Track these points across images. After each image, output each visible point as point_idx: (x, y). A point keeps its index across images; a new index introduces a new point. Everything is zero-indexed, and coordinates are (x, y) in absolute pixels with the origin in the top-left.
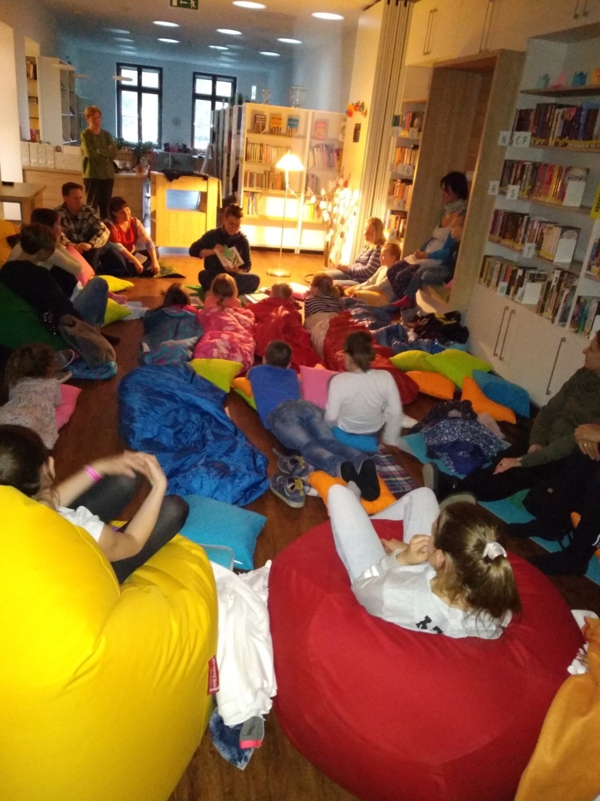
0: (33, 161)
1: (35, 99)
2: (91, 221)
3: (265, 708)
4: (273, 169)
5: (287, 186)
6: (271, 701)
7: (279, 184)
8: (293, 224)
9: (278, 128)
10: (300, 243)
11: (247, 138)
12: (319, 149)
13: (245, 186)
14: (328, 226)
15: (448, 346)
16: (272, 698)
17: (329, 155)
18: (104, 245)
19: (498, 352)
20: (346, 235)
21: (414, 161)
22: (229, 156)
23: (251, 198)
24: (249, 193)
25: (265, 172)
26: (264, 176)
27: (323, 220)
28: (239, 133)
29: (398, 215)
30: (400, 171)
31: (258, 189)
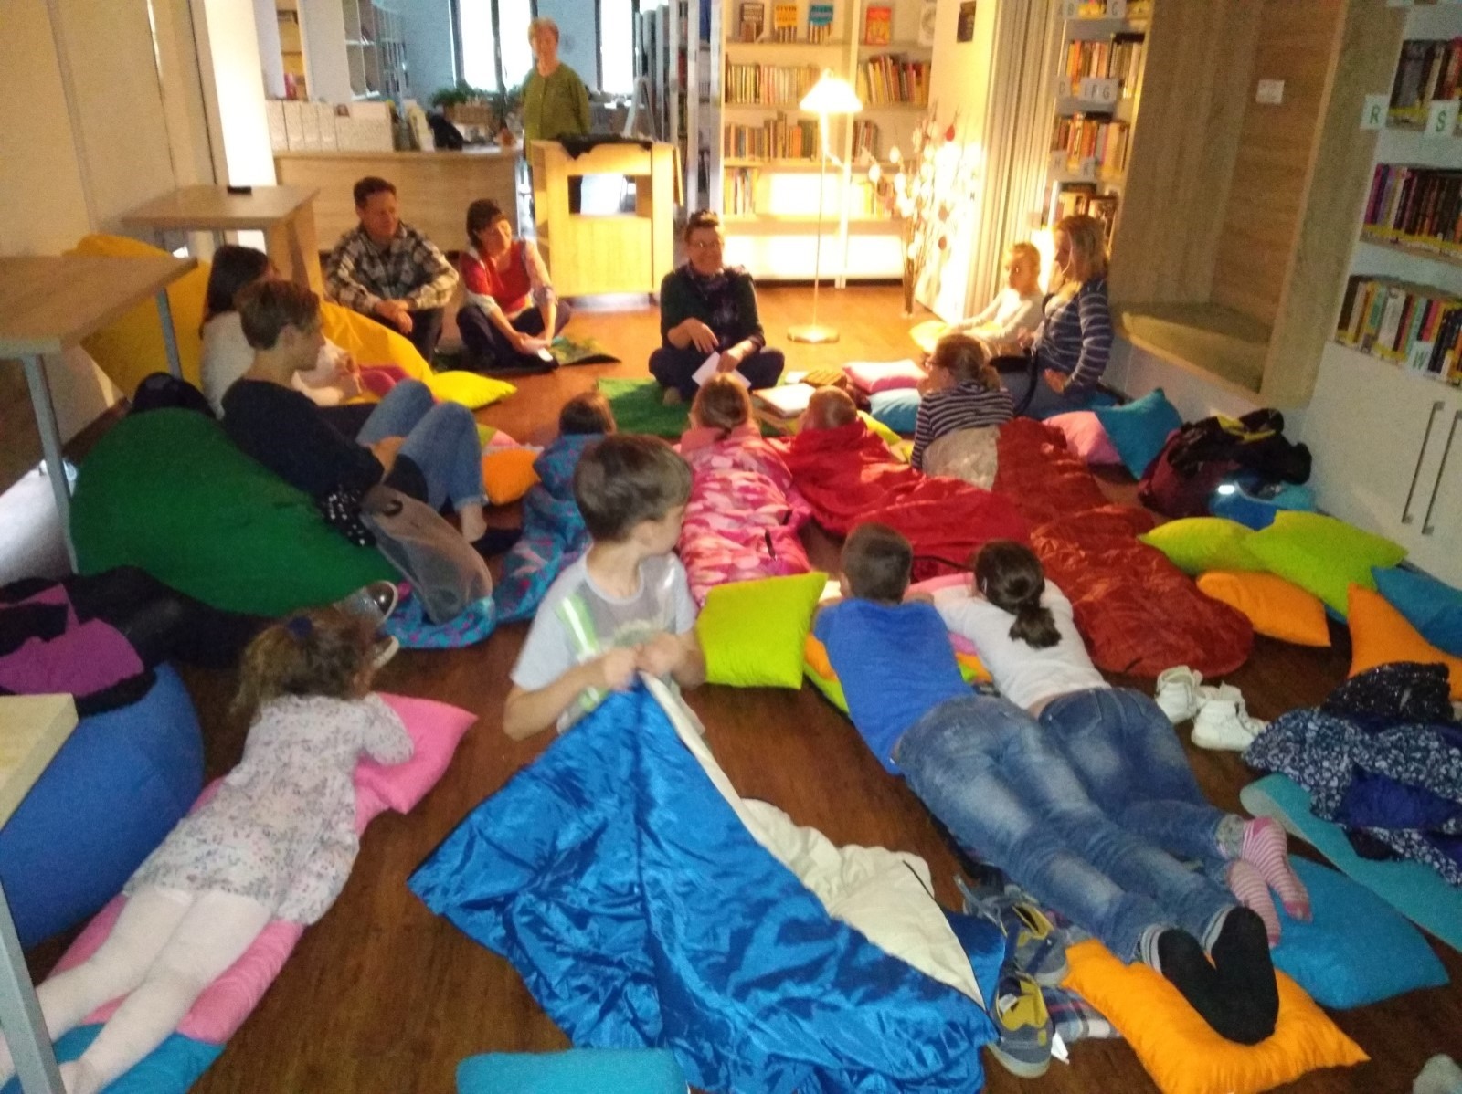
0: (294, 139)
1: (292, 17)
2: (417, 257)
4: (784, 115)
5: (822, 147)
7: (797, 144)
8: (832, 227)
9: (790, 28)
10: (846, 266)
11: (727, 56)
12: (877, 65)
13: (727, 154)
14: (902, 226)
17: (899, 78)
19: (1416, 515)
22: (683, 98)
23: (739, 179)
24: (735, 171)
25: (767, 123)
26: (766, 133)
27: (897, 212)
28: (705, 48)
29: (1080, 192)
30: (1081, 96)
31: (752, 160)
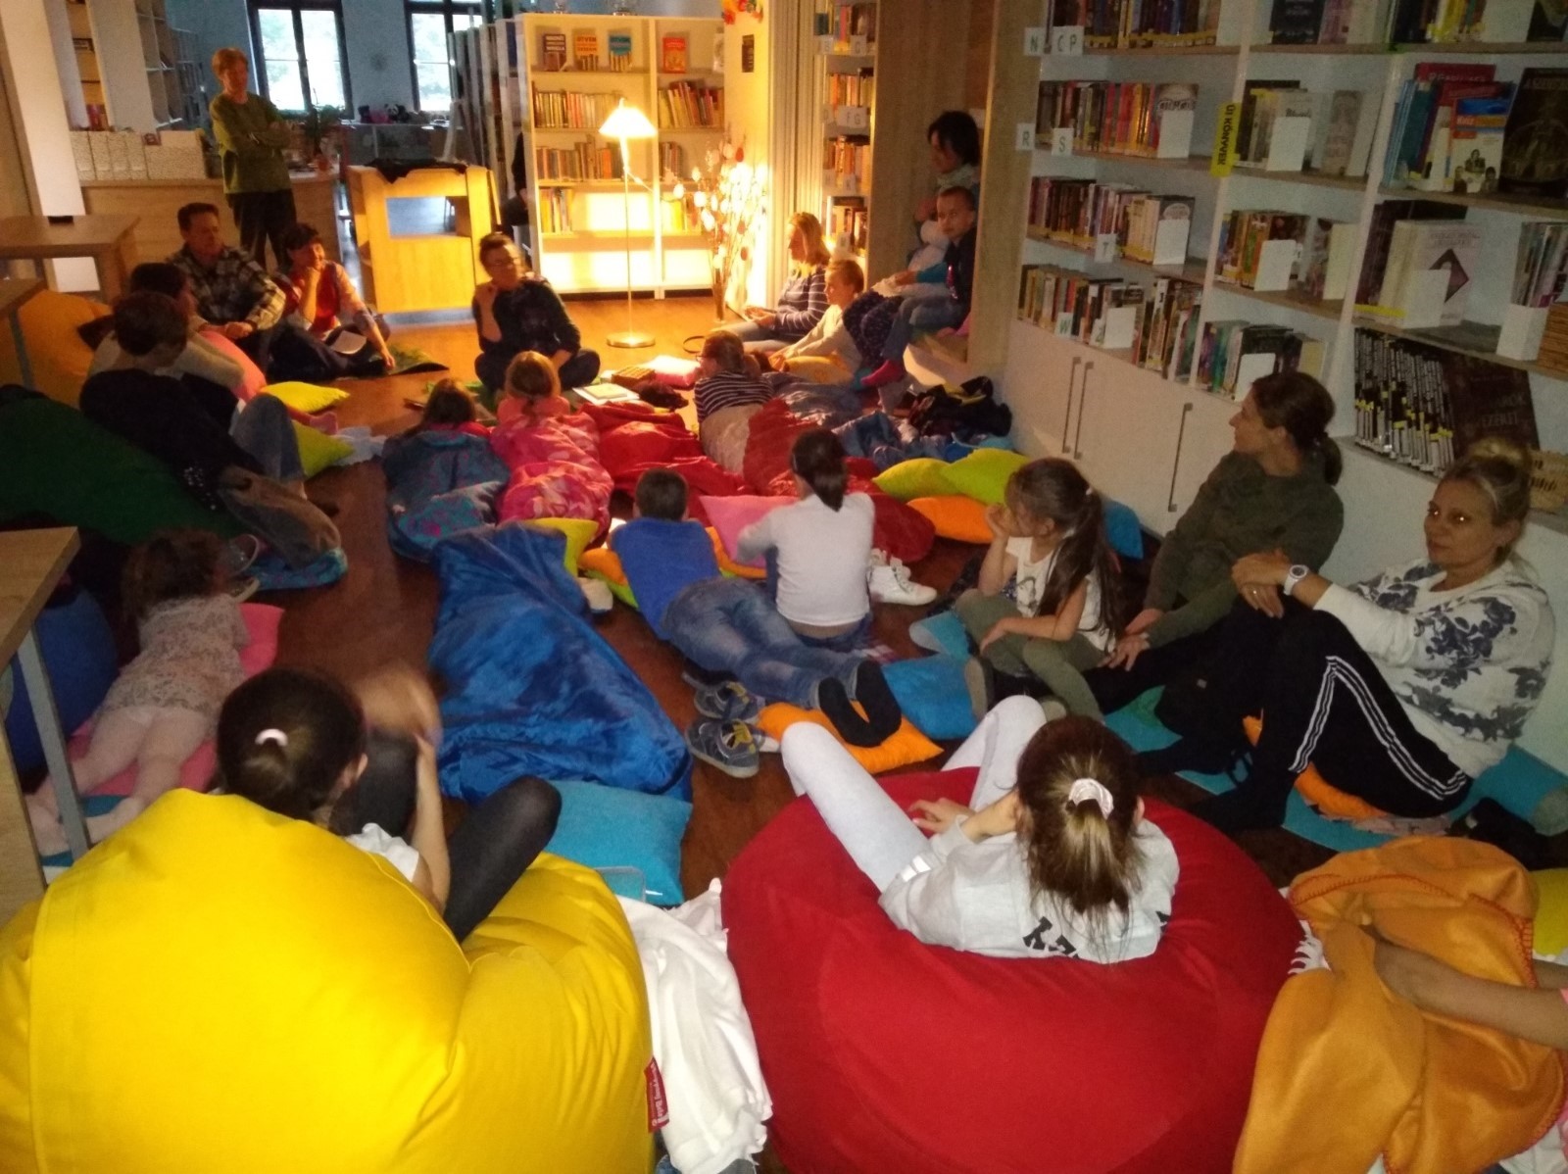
0: (102, 168)
1: (87, 45)
2: (244, 277)
3: (755, 1142)
4: (591, 139)
5: (627, 169)
6: (763, 1128)
7: (607, 167)
8: (645, 242)
9: (591, 56)
10: (663, 278)
11: (533, 83)
12: (676, 91)
13: (541, 176)
14: (713, 240)
15: (977, 443)
16: (764, 1123)
17: (698, 100)
18: (276, 321)
19: (1071, 444)
20: (751, 254)
21: (867, 99)
22: (498, 120)
23: (555, 200)
24: (551, 191)
25: (577, 146)
26: (576, 155)
27: (703, 227)
28: (514, 75)
29: (847, 205)
30: (841, 121)
31: (566, 181)
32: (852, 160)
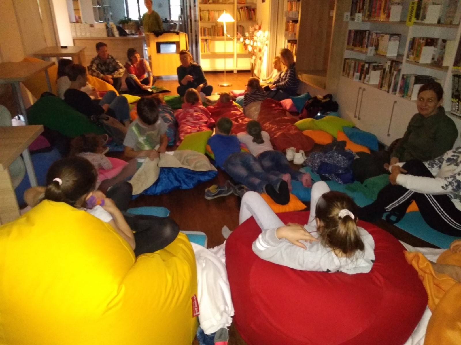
0: (78, 34)
3: (228, 323)
4: (217, 24)
5: (225, 32)
6: (231, 319)
7: (221, 33)
8: (231, 56)
10: (237, 66)
11: (200, 8)
12: (242, 9)
13: (201, 36)
14: (251, 55)
15: (327, 115)
16: (232, 317)
17: (249, 13)
19: (357, 115)
20: (263, 59)
21: (299, 9)
22: (191, 20)
23: (205, 43)
24: (204, 40)
25: (212, 26)
26: (212, 29)
27: (249, 51)
28: (195, 6)
29: (292, 42)
30: (291, 16)
31: (209, 37)
32: (294, 27)
